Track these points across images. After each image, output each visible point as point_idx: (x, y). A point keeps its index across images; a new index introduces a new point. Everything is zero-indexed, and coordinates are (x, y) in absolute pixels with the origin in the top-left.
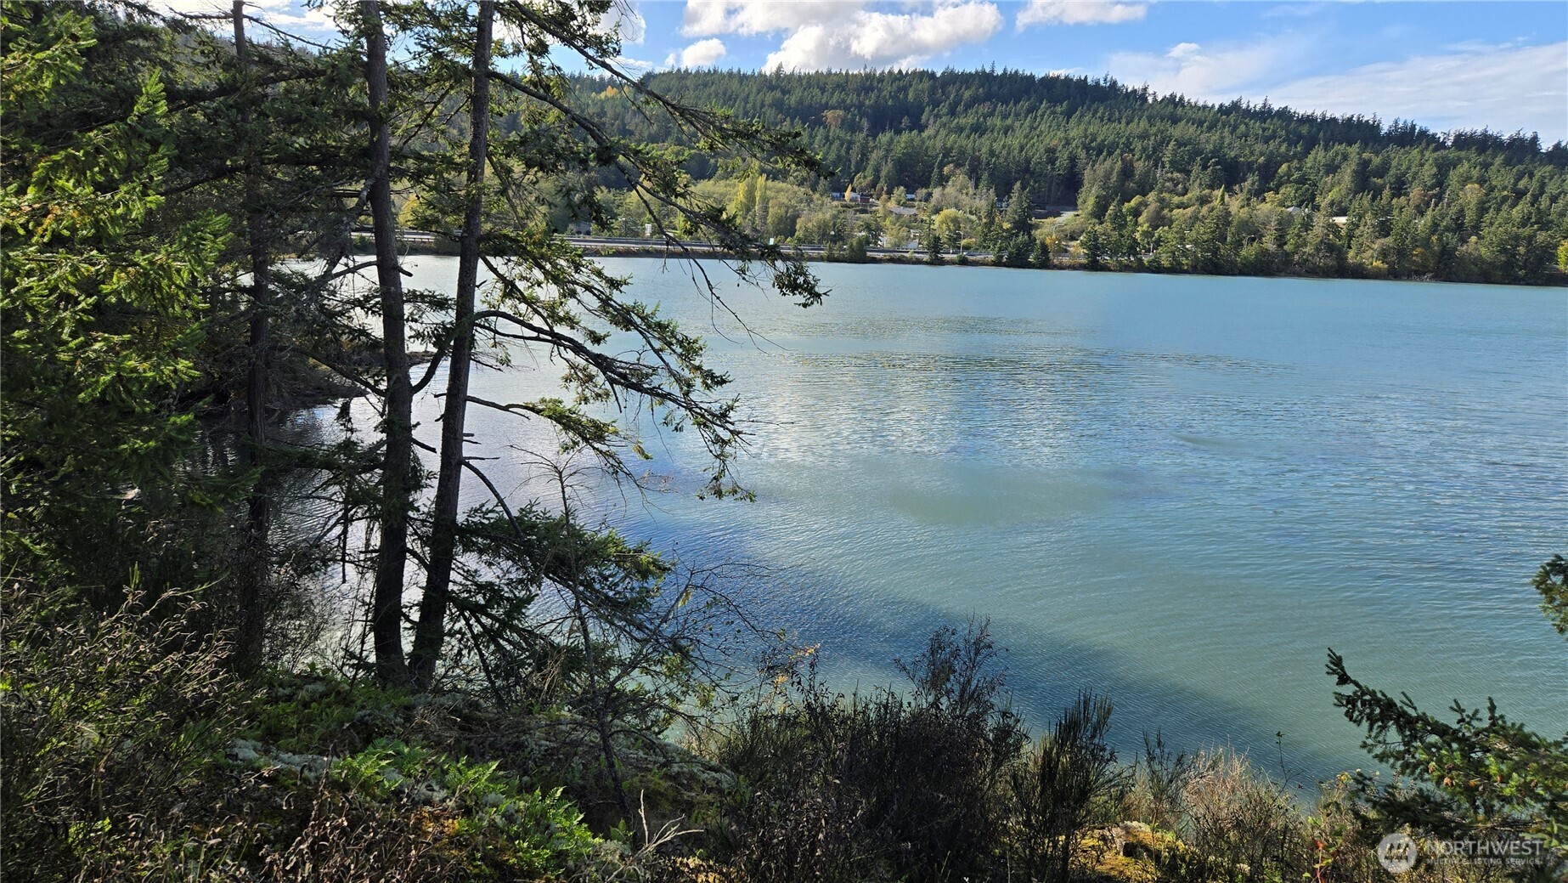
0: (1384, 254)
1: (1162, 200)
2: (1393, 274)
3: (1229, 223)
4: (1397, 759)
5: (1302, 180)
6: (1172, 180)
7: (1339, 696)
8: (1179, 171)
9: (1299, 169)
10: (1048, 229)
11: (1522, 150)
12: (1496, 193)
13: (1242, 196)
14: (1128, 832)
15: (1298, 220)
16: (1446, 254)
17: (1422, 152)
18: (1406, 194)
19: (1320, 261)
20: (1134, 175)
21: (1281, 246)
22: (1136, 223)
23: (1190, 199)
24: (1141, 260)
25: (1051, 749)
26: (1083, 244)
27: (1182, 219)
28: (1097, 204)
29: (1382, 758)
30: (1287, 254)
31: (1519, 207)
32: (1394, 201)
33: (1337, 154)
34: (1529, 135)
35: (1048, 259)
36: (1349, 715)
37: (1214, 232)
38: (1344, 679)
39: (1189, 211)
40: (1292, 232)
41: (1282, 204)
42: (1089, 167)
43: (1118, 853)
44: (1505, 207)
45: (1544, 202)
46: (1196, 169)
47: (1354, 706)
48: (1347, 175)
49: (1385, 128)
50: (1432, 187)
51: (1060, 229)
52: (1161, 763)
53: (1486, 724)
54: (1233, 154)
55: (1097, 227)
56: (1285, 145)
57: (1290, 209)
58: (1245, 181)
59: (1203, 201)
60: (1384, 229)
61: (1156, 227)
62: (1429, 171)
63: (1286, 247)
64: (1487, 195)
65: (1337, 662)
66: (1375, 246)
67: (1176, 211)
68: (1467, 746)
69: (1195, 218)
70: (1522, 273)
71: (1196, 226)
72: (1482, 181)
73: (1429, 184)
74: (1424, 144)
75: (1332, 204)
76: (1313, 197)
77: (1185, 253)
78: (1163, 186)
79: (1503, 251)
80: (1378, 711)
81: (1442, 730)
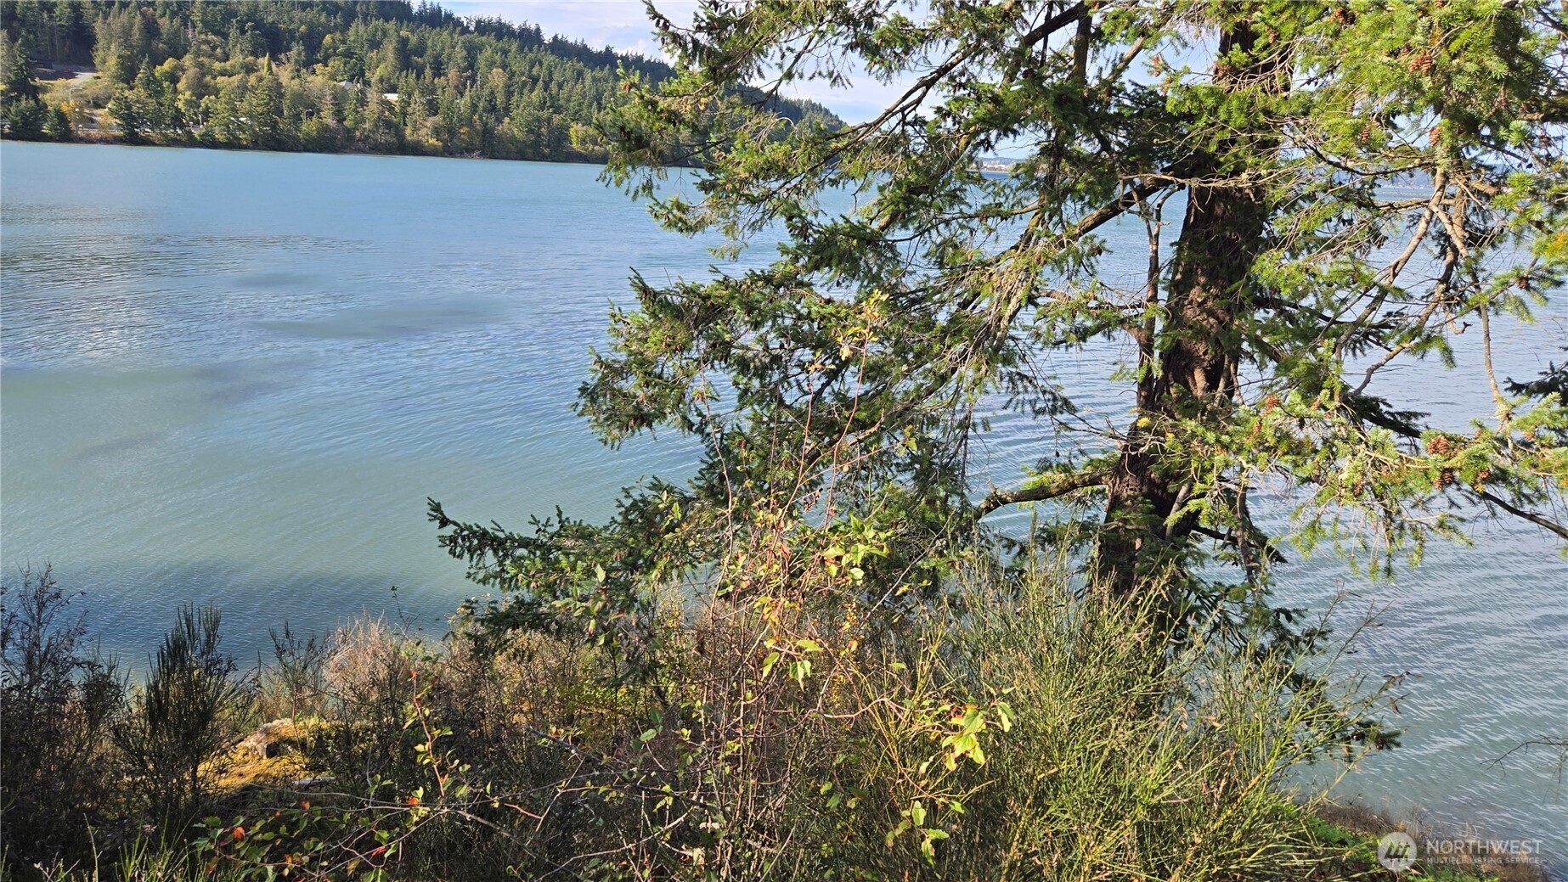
0: (437, 132)
1: (201, 65)
2: (448, 151)
3: (282, 96)
4: (496, 578)
5: (348, 54)
6: (207, 42)
7: (442, 539)
8: (214, 33)
9: (344, 42)
10: (62, 93)
11: (529, 38)
12: (516, 79)
13: (290, 67)
14: (268, 734)
15: (352, 96)
16: (487, 133)
17: (451, 34)
18: (445, 75)
19: (382, 137)
20: (161, 34)
21: (341, 120)
22: (175, 91)
23: (233, 66)
24: (190, 133)
25: (156, 683)
26: (112, 112)
27: (229, 88)
28: (122, 66)
29: (484, 581)
30: (348, 130)
31: (535, 92)
32: (436, 80)
33: (376, 30)
34: (533, 27)
35: (69, 130)
36: (452, 552)
37: (267, 104)
38: (444, 522)
39: (236, 79)
40: (349, 108)
41: (333, 77)
42: (100, 19)
43: (261, 758)
44: (526, 91)
45: (553, 87)
46: (233, 33)
47: (456, 543)
48: (389, 49)
49: (415, 9)
50: (465, 70)
51: (78, 93)
52: (292, 654)
53: (557, 527)
54: (270, 19)
55: (127, 93)
56: (324, 14)
57: (343, 84)
58: (290, 50)
59: (250, 69)
60: (432, 108)
61: (200, 96)
62: (460, 53)
63: (345, 123)
64: (510, 79)
65: (437, 508)
66: (428, 124)
67: (220, 79)
68: (546, 550)
69: (244, 89)
70: (547, 151)
71: (247, 96)
72: (504, 66)
73: (462, 65)
74: (451, 27)
75: (381, 80)
76: (362, 74)
77: (240, 127)
78: (199, 50)
79: (530, 131)
80: (476, 542)
81: (525, 543)
